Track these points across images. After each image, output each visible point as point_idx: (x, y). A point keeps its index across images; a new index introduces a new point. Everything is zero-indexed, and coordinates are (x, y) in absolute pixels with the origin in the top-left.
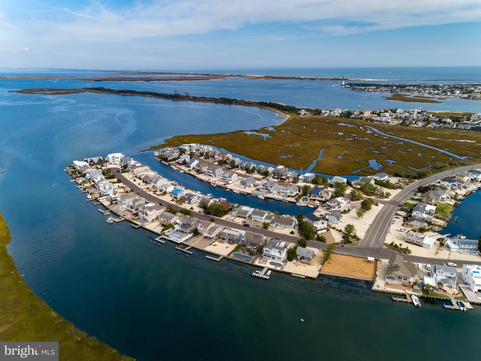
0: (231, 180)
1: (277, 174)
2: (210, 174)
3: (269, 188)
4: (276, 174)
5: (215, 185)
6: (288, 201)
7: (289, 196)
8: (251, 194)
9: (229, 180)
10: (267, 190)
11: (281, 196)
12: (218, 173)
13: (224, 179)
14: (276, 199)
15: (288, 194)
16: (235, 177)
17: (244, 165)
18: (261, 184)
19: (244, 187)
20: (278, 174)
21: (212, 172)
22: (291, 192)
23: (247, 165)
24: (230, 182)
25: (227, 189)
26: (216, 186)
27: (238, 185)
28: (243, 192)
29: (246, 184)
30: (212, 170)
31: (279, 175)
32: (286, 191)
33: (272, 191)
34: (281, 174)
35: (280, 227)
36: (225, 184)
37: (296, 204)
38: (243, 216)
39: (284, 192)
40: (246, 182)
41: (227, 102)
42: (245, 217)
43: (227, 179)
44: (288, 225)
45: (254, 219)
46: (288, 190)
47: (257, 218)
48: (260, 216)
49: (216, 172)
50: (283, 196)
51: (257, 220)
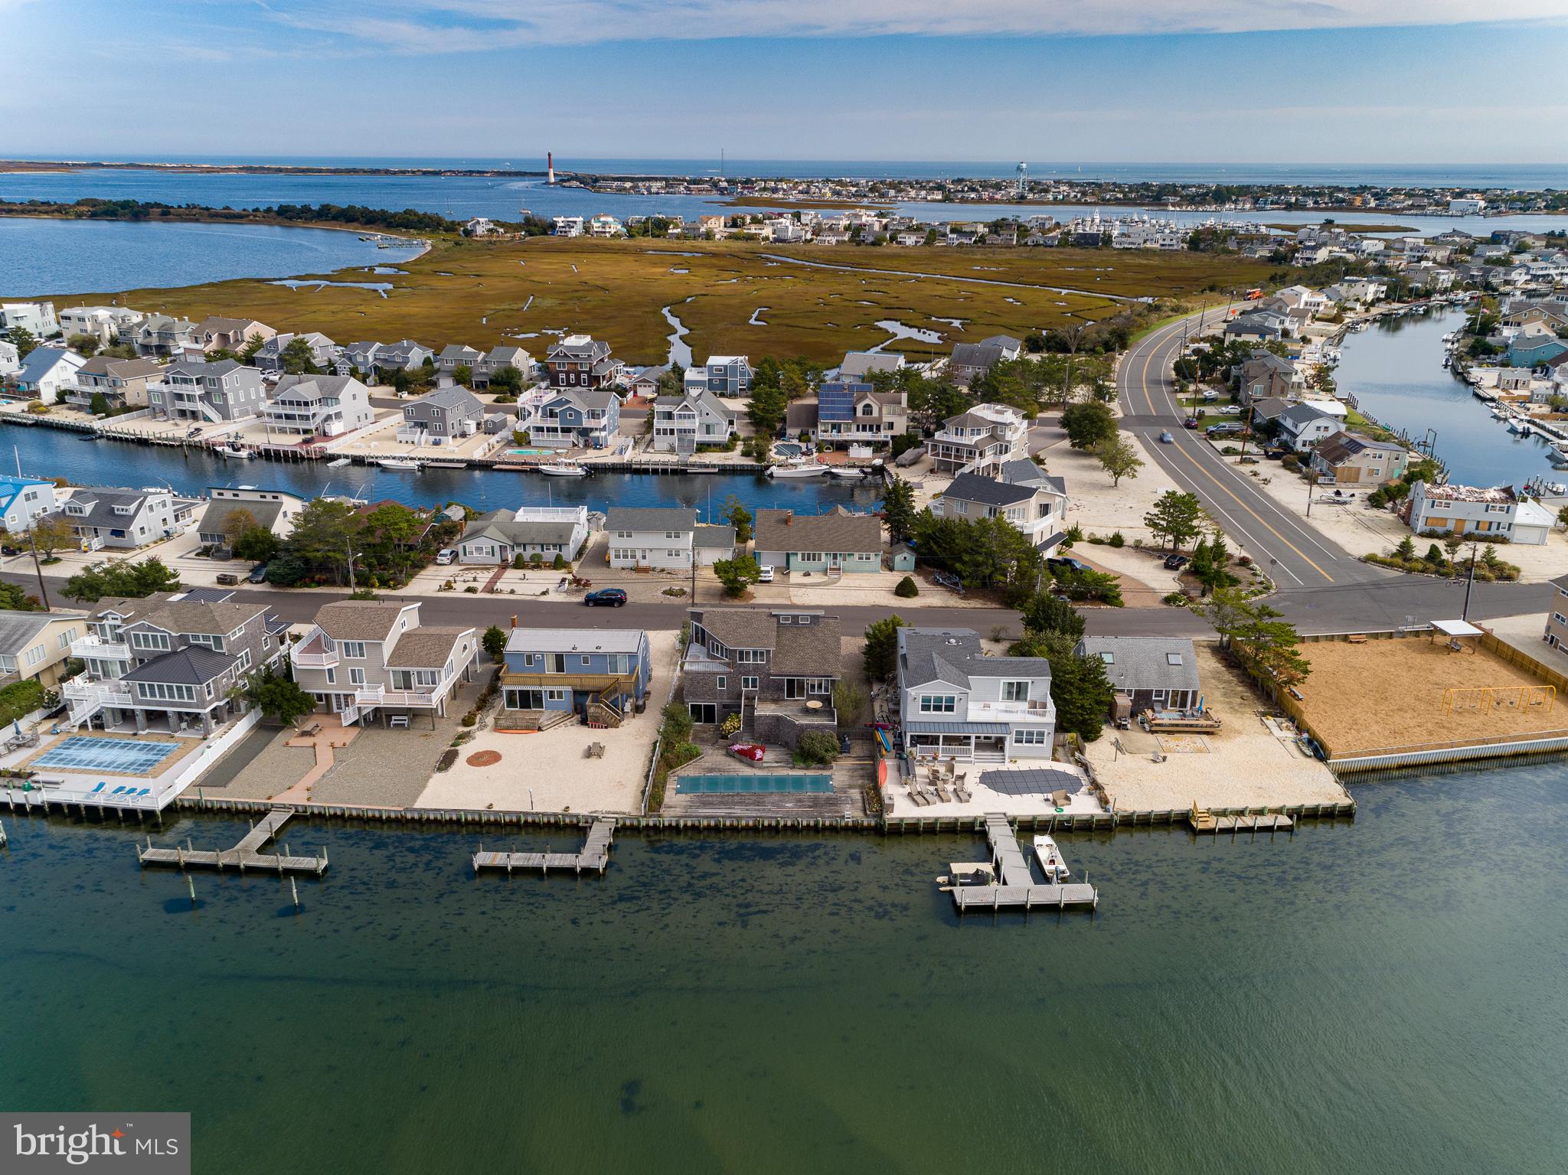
0: (338, 415)
1: (568, 373)
2: (187, 406)
3: (587, 423)
4: (562, 376)
5: (244, 454)
6: (714, 466)
7: (703, 447)
8: (496, 463)
9: (328, 418)
10: (572, 437)
11: (660, 452)
12: (241, 393)
13: (288, 417)
14: (650, 467)
15: (699, 437)
16: (354, 397)
17: (366, 357)
18: (533, 411)
19: (432, 438)
20: (572, 376)
21: (198, 391)
22: (708, 427)
23: (382, 355)
24: (335, 428)
25: (333, 458)
26: (251, 458)
27: (394, 438)
28: (437, 460)
29: (443, 419)
30: (198, 382)
31: (578, 377)
32: (686, 424)
33: (603, 434)
34: (589, 373)
35: (807, 574)
36: (306, 442)
37: (769, 472)
38: (550, 555)
39: (672, 432)
40: (443, 410)
41: (124, 215)
42: (558, 557)
43: (314, 415)
44: (857, 555)
45: (629, 562)
46: (695, 413)
47: (644, 551)
48: (669, 536)
49: (225, 387)
50: (672, 450)
51: (643, 563)
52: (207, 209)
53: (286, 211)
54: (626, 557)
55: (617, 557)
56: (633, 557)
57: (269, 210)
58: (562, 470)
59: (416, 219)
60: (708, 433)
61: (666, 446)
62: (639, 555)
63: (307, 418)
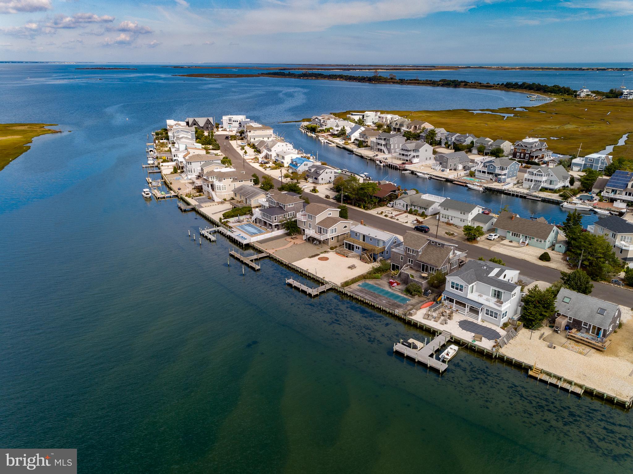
0: (418, 156)
1: (521, 153)
2: (379, 147)
3: (497, 171)
4: (518, 154)
5: (382, 164)
6: (540, 197)
7: (544, 189)
8: (455, 181)
9: (414, 157)
10: (491, 176)
11: (524, 188)
12: (396, 145)
13: (403, 155)
14: (512, 193)
15: (543, 185)
16: (426, 150)
17: (452, 139)
18: (480, 163)
19: (442, 169)
20: (522, 155)
21: (383, 142)
22: (551, 181)
23: (458, 139)
24: (415, 160)
25: (406, 170)
26: (384, 166)
27: (430, 167)
28: (437, 176)
29: (447, 162)
30: (385, 139)
31: (525, 155)
32: (538, 178)
33: (503, 177)
34: (529, 154)
35: (511, 242)
36: (403, 164)
37: (562, 204)
38: (421, 211)
39: (532, 181)
40: (448, 159)
41: (452, 85)
42: (423, 213)
43: (410, 155)
44: (536, 239)
45: (446, 220)
46: (543, 174)
47: (452, 217)
48: (461, 213)
49: (391, 142)
50: (529, 189)
51: (451, 222)
52: (480, 83)
53: (508, 85)
54: (445, 218)
55: (443, 217)
56: (448, 218)
57: (503, 84)
58: (475, 188)
59: (557, 89)
60: (550, 184)
61: (528, 187)
62: (450, 218)
63: (407, 155)
